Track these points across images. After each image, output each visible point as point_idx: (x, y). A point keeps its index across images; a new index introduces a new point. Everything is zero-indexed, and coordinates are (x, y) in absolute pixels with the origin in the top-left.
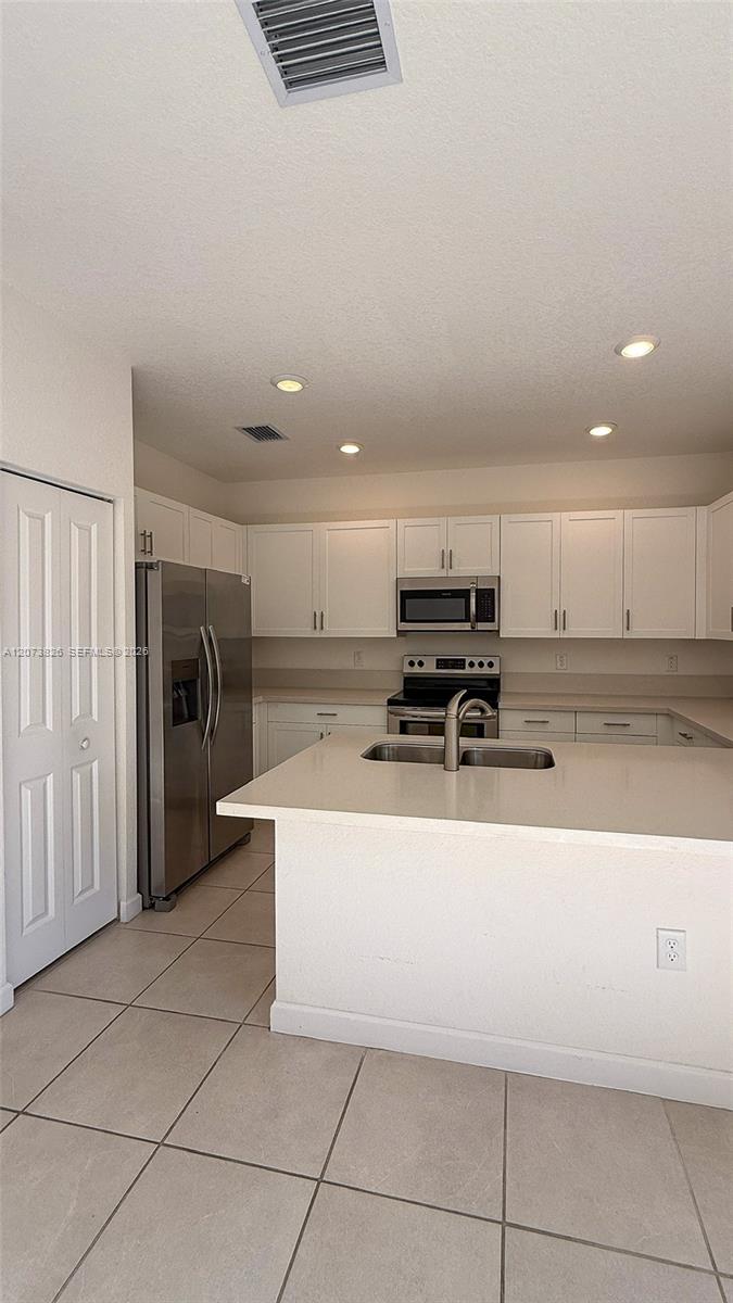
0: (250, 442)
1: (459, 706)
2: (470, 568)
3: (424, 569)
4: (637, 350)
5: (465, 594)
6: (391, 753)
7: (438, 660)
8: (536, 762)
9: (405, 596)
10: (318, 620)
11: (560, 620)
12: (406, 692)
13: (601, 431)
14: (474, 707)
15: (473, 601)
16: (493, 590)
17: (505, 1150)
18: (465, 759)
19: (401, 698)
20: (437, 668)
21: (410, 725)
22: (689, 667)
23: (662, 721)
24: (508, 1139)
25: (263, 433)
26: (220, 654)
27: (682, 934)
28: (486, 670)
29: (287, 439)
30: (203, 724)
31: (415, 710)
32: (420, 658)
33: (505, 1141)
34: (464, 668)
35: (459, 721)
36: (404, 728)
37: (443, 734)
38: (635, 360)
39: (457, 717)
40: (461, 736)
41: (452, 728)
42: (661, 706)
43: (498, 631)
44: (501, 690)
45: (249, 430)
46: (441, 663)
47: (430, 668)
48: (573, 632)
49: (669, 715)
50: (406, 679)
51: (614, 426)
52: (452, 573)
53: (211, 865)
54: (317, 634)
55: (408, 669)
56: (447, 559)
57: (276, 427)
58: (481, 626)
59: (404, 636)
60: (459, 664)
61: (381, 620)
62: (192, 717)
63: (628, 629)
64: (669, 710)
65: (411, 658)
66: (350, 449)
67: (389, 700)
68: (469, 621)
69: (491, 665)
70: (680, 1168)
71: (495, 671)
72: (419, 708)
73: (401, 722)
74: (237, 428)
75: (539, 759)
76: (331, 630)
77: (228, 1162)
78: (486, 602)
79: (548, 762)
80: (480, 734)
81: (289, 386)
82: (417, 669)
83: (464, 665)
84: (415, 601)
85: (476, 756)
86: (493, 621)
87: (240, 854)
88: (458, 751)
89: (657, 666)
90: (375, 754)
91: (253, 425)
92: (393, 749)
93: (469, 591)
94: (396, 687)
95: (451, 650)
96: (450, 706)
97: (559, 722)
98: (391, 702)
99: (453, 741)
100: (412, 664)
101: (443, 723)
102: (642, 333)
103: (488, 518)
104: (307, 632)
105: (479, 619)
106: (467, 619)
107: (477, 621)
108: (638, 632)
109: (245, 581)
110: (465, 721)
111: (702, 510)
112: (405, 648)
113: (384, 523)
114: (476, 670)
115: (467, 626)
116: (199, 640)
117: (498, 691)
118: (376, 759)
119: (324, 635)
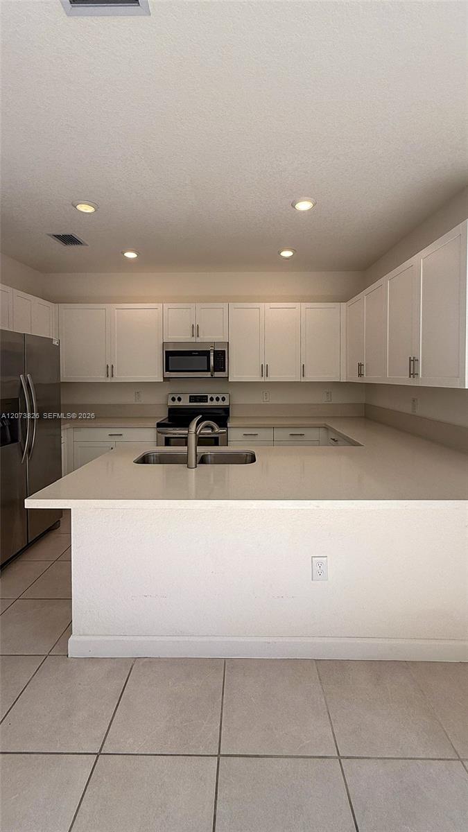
0: (58, 245)
1: (197, 426)
2: (210, 336)
3: (181, 336)
4: (304, 206)
5: (207, 353)
6: (155, 458)
7: (190, 396)
8: (246, 459)
9: (169, 354)
10: (110, 370)
11: (264, 370)
12: (170, 418)
13: (287, 254)
14: (207, 427)
15: (212, 358)
16: (224, 351)
17: (222, 709)
18: (203, 460)
19: (166, 422)
20: (190, 402)
21: (172, 440)
22: (338, 398)
23: (322, 432)
24: (224, 702)
25: (68, 240)
26: (36, 395)
27: (325, 559)
28: (220, 403)
29: (87, 245)
30: (22, 444)
31: (174, 430)
32: (179, 395)
33: (222, 703)
34: (207, 402)
35: (196, 435)
36: (168, 442)
37: (186, 445)
38: (304, 212)
39: (196, 433)
40: (198, 445)
41: (192, 440)
42: (322, 422)
43: (228, 377)
44: (230, 415)
45: (58, 237)
46: (193, 399)
47: (185, 402)
48: (273, 377)
49: (326, 428)
50: (170, 410)
51: (294, 251)
52: (199, 340)
53: (29, 546)
54: (109, 380)
55: (171, 403)
56: (195, 330)
57: (77, 236)
58: (217, 374)
59: (169, 381)
60: (204, 399)
61: (153, 371)
62: (14, 440)
63: (303, 375)
64: (325, 424)
65: (173, 395)
66: (131, 255)
67: (158, 424)
68: (209, 371)
69: (224, 399)
70: (323, 700)
71: (226, 403)
72: (178, 429)
73: (166, 438)
74: (50, 235)
75: (248, 458)
76: (119, 377)
77: (32, 755)
78: (219, 359)
79: (253, 459)
80: (216, 444)
81: (85, 208)
82: (177, 403)
83: (207, 400)
84: (176, 358)
85: (209, 458)
86: (224, 371)
87: (53, 535)
88: (196, 455)
89: (319, 398)
90: (144, 460)
91: (61, 233)
92: (156, 456)
93: (209, 352)
94: (163, 415)
95: (199, 390)
96: (191, 426)
97: (264, 434)
98: (159, 425)
99: (193, 449)
100: (173, 399)
101: (186, 438)
102: (307, 196)
103: (221, 305)
104: (102, 378)
105: (216, 370)
106: (208, 370)
107: (215, 371)
108: (310, 377)
109: (55, 343)
110: (200, 436)
111: (344, 305)
112: (168, 389)
113: (154, 305)
114: (215, 403)
115: (208, 375)
116: (19, 384)
117: (229, 415)
118: (144, 463)
119: (113, 380)
